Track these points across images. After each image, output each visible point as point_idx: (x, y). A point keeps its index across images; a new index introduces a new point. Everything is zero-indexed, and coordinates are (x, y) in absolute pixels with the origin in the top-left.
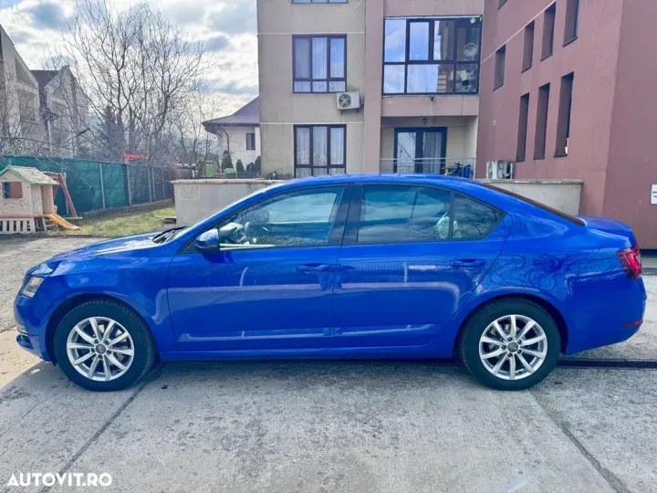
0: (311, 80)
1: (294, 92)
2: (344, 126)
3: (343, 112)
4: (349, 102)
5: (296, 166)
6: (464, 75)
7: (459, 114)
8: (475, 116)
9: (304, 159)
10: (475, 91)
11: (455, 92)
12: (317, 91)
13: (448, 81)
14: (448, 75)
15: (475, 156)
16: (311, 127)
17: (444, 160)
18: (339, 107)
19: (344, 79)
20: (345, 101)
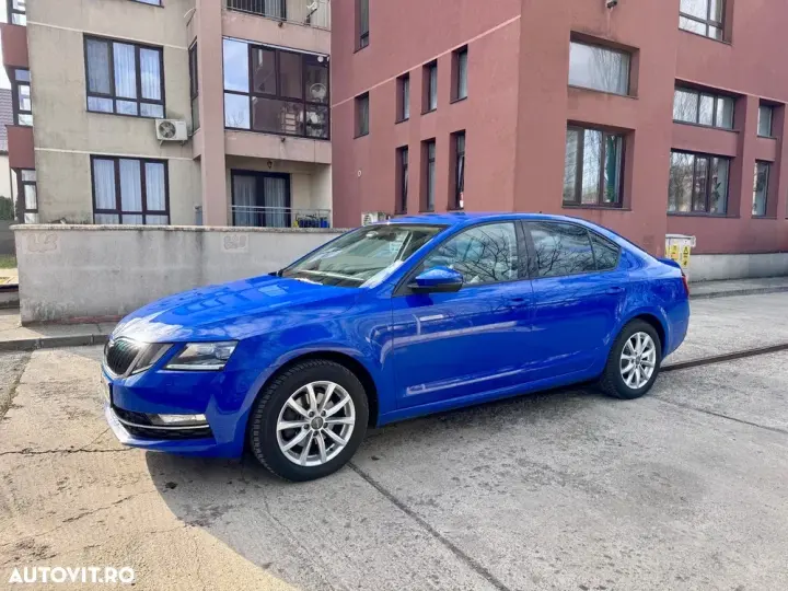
0: (113, 96)
1: (88, 111)
2: (165, 162)
3: (165, 143)
4: (174, 132)
5: (96, 211)
6: (314, 118)
7: (312, 160)
8: (328, 165)
9: (107, 201)
10: (325, 136)
11: (306, 135)
12: (122, 112)
13: (297, 123)
14: (297, 114)
15: (331, 208)
16: (116, 159)
17: (289, 211)
18: (159, 136)
19: (162, 102)
20: (167, 130)
